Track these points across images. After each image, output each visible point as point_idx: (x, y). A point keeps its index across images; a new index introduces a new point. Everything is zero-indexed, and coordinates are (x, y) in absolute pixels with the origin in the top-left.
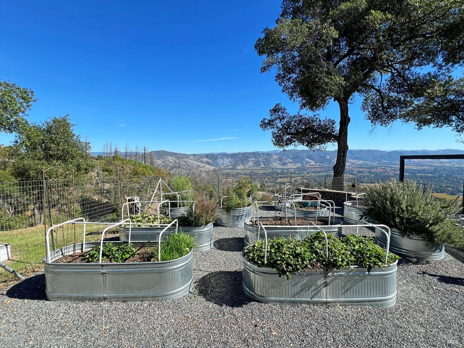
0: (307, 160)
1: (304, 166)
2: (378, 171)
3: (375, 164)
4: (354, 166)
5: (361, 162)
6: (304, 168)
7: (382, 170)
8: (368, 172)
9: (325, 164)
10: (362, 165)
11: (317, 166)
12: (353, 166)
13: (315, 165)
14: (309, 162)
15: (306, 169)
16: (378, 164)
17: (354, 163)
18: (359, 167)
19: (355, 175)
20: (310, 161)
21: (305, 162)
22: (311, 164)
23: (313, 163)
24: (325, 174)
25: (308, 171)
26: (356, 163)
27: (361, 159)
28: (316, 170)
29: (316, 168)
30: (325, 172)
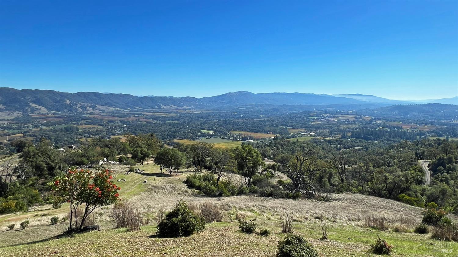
0: (34, 105)
1: (28, 115)
2: (131, 120)
3: (127, 111)
4: (104, 114)
5: (112, 109)
6: (29, 118)
7: (135, 119)
8: (121, 121)
9: (65, 112)
10: (113, 112)
11: (50, 115)
12: (102, 114)
13: (48, 114)
14: (38, 109)
15: (32, 120)
16: (131, 111)
17: (103, 111)
18: (109, 116)
19: (106, 125)
20: (38, 107)
21: (29, 110)
22: (41, 112)
23: (43, 110)
24: (64, 126)
25: (36, 123)
26: (106, 111)
27: (111, 106)
28: (49, 122)
29: (49, 118)
30: (63, 123)
